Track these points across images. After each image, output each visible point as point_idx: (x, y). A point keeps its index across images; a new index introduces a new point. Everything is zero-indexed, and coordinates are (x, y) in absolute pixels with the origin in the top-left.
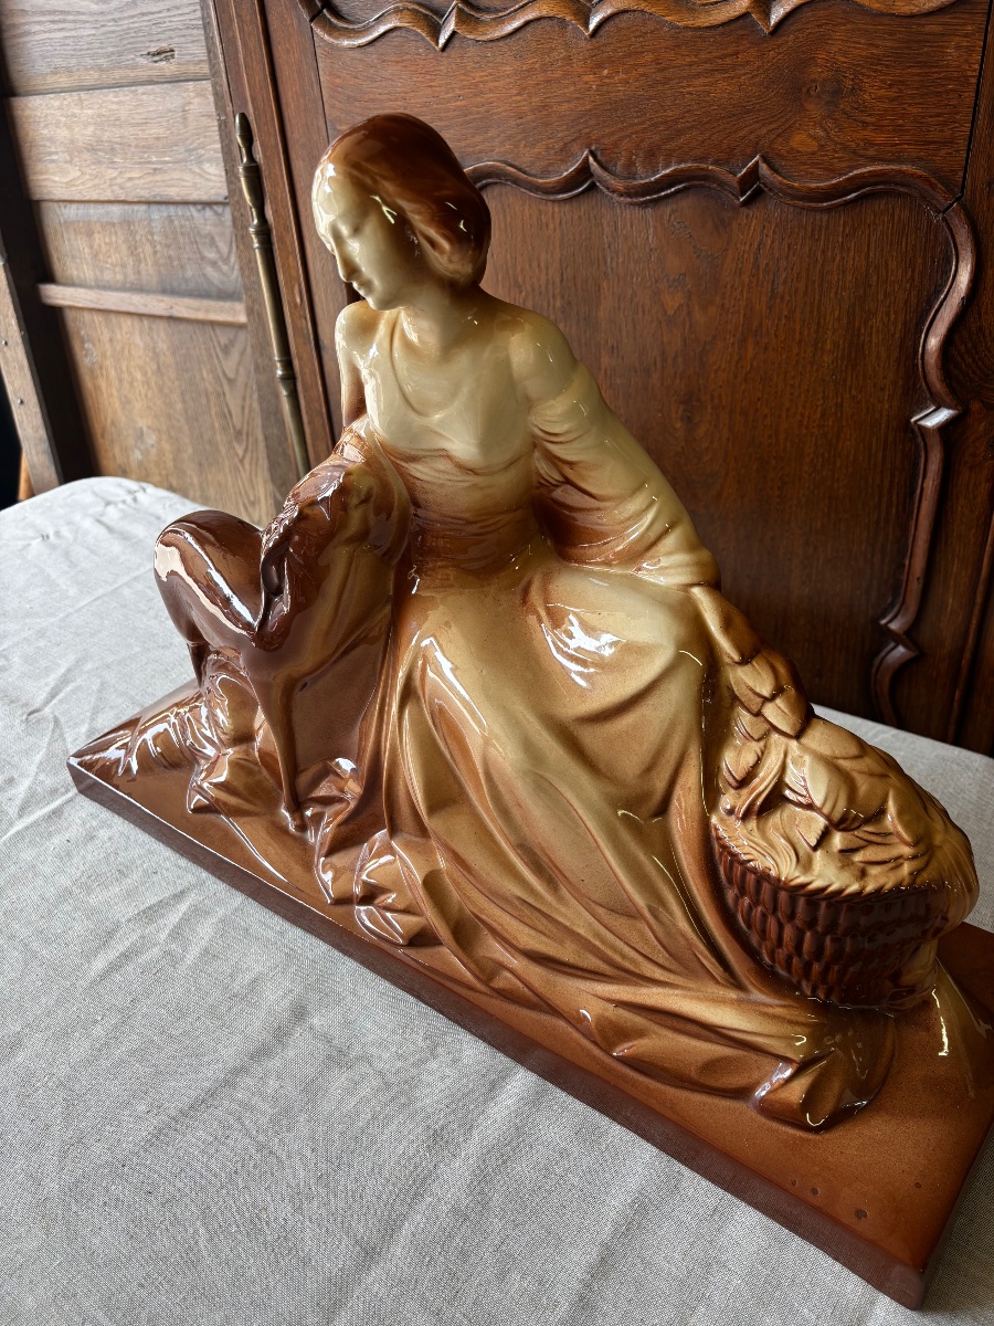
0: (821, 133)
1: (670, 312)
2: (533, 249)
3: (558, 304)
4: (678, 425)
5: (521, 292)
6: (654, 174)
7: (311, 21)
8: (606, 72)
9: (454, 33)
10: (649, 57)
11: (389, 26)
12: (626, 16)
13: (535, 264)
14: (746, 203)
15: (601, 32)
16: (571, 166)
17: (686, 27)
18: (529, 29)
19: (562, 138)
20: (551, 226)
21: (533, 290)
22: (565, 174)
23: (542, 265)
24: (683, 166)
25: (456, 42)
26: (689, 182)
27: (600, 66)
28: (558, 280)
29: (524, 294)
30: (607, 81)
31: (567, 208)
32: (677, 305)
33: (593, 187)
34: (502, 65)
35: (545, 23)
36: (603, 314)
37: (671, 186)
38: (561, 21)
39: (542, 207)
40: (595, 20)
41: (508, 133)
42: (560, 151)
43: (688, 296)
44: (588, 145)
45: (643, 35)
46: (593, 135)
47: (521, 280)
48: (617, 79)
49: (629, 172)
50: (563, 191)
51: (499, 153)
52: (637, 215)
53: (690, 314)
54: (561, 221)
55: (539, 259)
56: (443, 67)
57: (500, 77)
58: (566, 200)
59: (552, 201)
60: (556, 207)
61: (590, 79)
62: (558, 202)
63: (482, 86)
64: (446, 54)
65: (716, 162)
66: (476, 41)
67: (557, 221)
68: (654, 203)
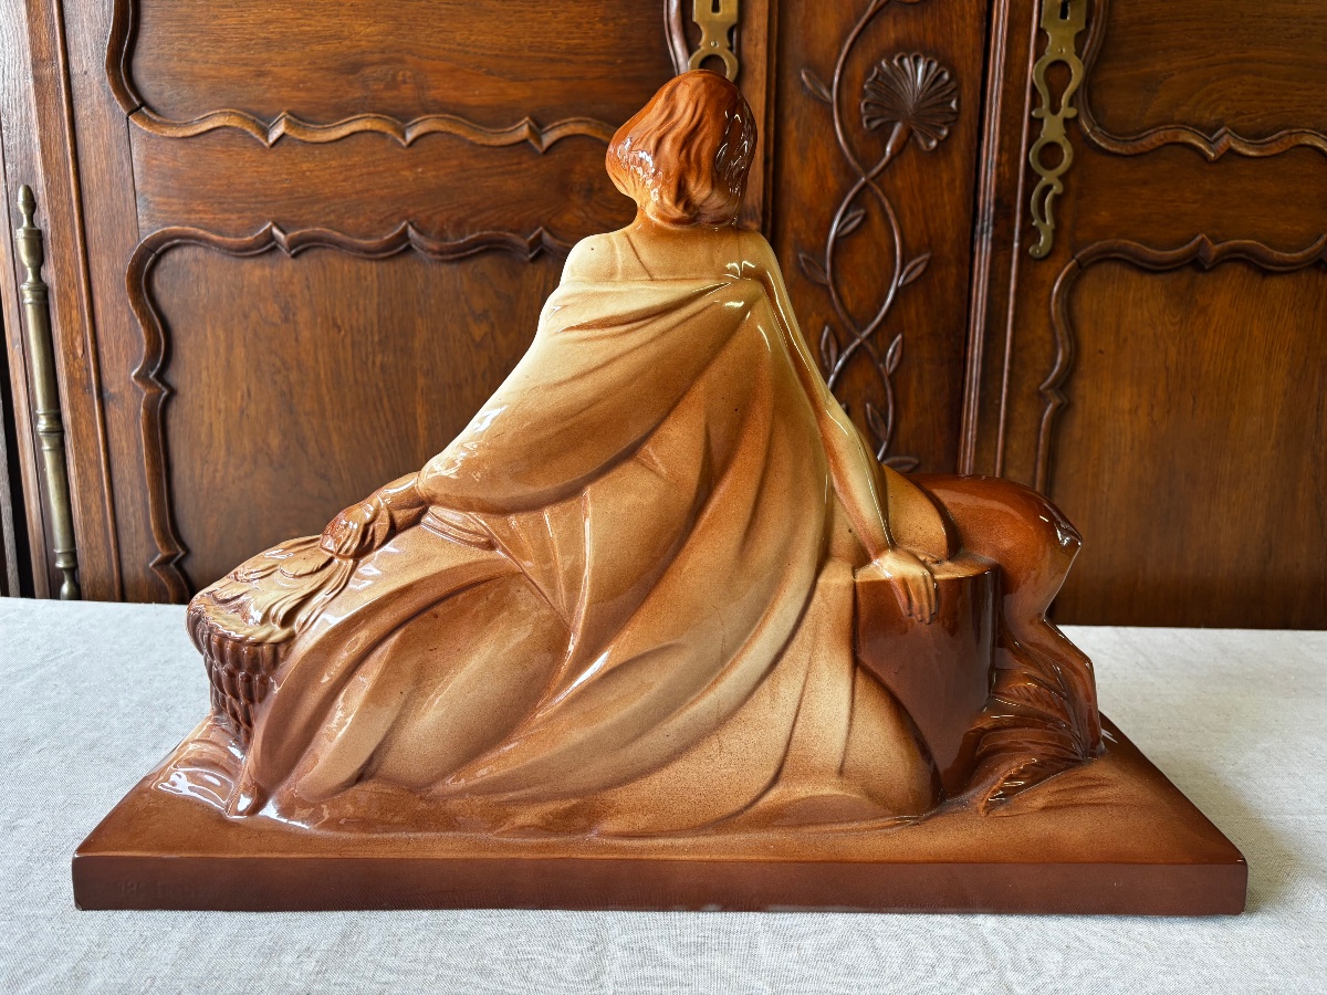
0: (582, 214)
1: (478, 339)
2: (352, 296)
3: (376, 338)
5: (339, 331)
6: (462, 238)
7: (129, 114)
8: (420, 170)
9: (283, 135)
10: (455, 162)
11: (217, 124)
12: (435, 135)
13: (354, 308)
14: (533, 260)
15: (416, 144)
16: (392, 233)
17: (483, 145)
18: (354, 137)
19: (382, 213)
20: (369, 278)
21: (351, 327)
22: (386, 238)
23: (361, 308)
24: (485, 233)
25: (284, 142)
26: (491, 247)
27: (416, 165)
28: (375, 321)
29: (343, 333)
30: (421, 175)
31: (384, 264)
32: (483, 333)
33: (409, 249)
34: (329, 160)
35: (369, 135)
36: (417, 345)
37: (475, 247)
38: (382, 134)
39: (360, 264)
40: (410, 136)
41: (332, 208)
42: (381, 222)
43: (492, 326)
44: (407, 218)
45: (449, 148)
46: (411, 211)
47: (339, 322)
48: (429, 174)
49: (442, 236)
50: (383, 250)
51: (323, 223)
52: (445, 268)
53: (494, 339)
54: (378, 276)
55: (357, 304)
56: (271, 158)
57: (327, 168)
58: (383, 259)
59: (371, 260)
60: (374, 265)
61: (407, 173)
62: (377, 260)
63: (308, 173)
64: (274, 149)
65: (511, 231)
66: (304, 142)
67: (375, 274)
68: (460, 260)
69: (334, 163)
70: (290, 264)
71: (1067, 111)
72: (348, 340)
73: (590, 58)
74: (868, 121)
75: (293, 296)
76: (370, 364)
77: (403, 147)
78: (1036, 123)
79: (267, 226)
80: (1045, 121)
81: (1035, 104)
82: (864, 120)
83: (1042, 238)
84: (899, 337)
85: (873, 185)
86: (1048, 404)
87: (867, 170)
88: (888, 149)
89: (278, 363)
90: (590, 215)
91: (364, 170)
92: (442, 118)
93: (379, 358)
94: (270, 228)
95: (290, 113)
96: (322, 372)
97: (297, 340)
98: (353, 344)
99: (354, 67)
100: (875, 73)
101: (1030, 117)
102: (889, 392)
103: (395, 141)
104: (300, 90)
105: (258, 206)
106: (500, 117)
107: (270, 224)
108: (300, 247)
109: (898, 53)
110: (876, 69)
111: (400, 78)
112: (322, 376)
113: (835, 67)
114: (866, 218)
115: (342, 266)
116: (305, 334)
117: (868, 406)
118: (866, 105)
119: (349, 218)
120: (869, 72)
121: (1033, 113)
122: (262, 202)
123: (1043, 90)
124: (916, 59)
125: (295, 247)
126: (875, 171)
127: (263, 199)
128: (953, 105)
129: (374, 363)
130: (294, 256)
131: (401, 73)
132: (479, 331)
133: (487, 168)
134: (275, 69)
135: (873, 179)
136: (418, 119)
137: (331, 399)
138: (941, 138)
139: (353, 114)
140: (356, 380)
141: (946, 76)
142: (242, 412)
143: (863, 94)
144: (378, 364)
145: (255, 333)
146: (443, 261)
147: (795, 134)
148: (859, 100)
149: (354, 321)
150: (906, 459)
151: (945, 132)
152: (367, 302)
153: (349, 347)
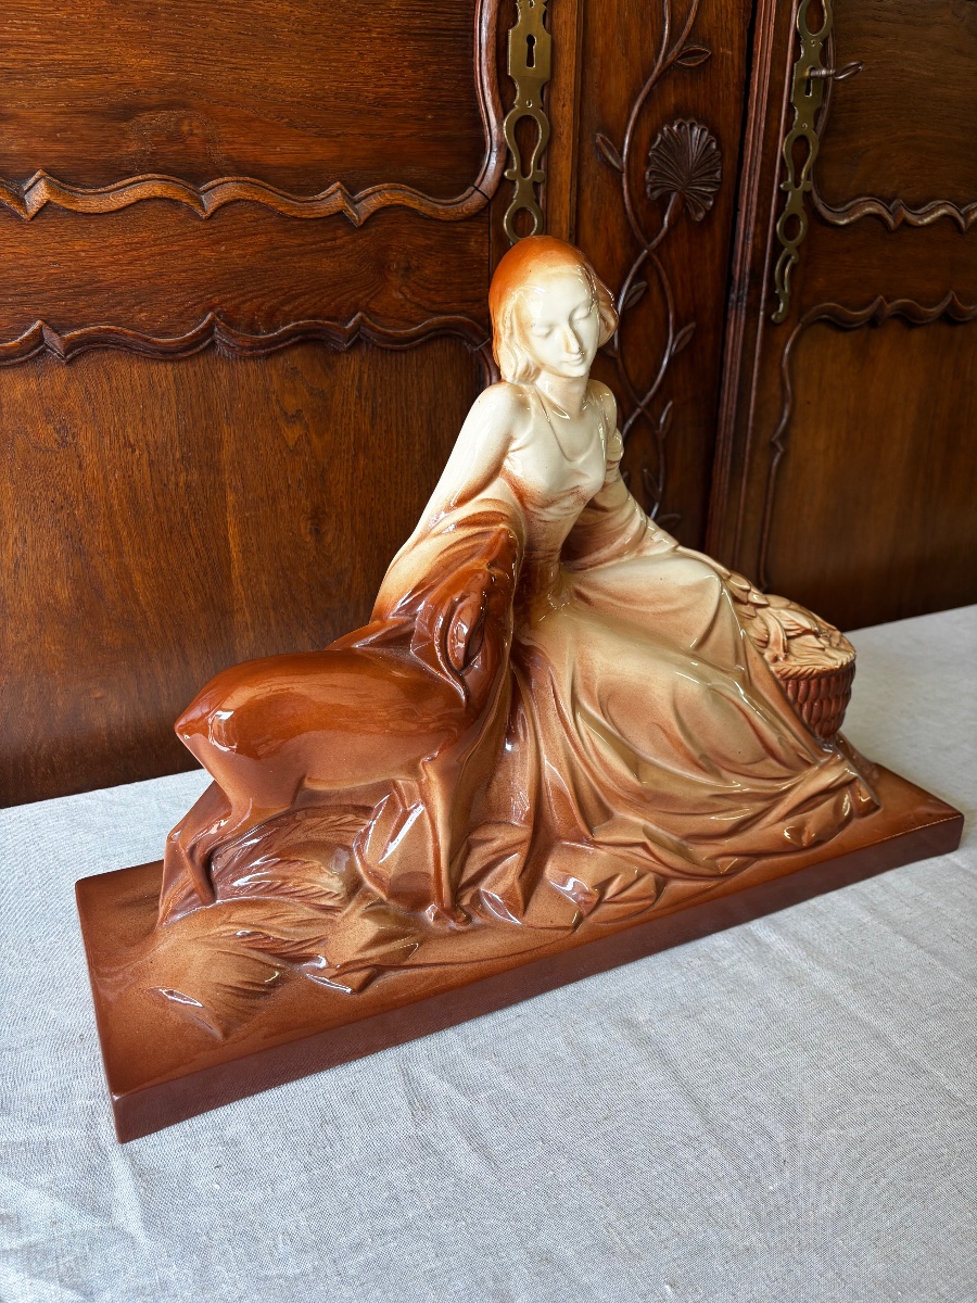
0: (401, 297)
1: (291, 443)
2: (145, 407)
3: (178, 455)
4: (309, 538)
5: (133, 452)
6: (276, 329)
8: (223, 248)
9: (47, 203)
10: (263, 238)
12: (238, 205)
13: (149, 422)
14: (350, 348)
15: (216, 216)
16: (194, 327)
17: (295, 218)
18: (140, 206)
19: (183, 303)
20: (164, 384)
21: (148, 445)
22: (188, 334)
23: (157, 421)
24: (300, 322)
25: (49, 211)
26: (309, 339)
27: (217, 242)
28: (176, 435)
29: (137, 452)
30: (225, 256)
31: (182, 365)
32: (297, 437)
33: (211, 346)
34: (109, 236)
35: (157, 203)
36: (226, 455)
37: (288, 339)
38: (173, 202)
39: (154, 368)
40: (210, 206)
41: (118, 299)
42: (181, 314)
43: (307, 427)
44: (211, 309)
45: (256, 220)
46: (216, 300)
47: (133, 442)
48: (235, 253)
49: (252, 328)
50: (184, 350)
51: (108, 319)
52: (252, 365)
53: (309, 442)
54: (175, 378)
55: (152, 415)
56: (31, 235)
57: (106, 247)
58: (180, 360)
59: (166, 361)
60: (170, 367)
61: (206, 253)
62: (172, 361)
63: (83, 254)
64: (37, 221)
65: (328, 319)
66: (76, 212)
67: (171, 378)
68: (269, 356)
69: (115, 241)
70: (62, 373)
71: (805, 185)
72: (145, 461)
73: (400, 112)
74: (652, 190)
75: (70, 413)
76: (172, 487)
77: (201, 219)
78: (782, 195)
79: (35, 326)
80: (790, 194)
81: (782, 178)
82: (648, 190)
83: (782, 305)
84: (670, 404)
85: (655, 257)
86: (775, 454)
87: (650, 241)
88: (666, 219)
89: (59, 498)
90: (408, 296)
91: (155, 249)
92: (243, 182)
93: (182, 478)
94: (41, 327)
95: (49, 171)
96: (116, 503)
97: (80, 467)
98: (151, 463)
99: (128, 112)
100: (659, 139)
101: (779, 188)
102: (662, 456)
103: (190, 210)
104: (57, 141)
105: (18, 298)
106: (306, 181)
107: (39, 322)
108: (76, 351)
109: (676, 119)
110: (660, 135)
111: (185, 128)
112: (116, 507)
113: (625, 133)
114: (647, 290)
115: (131, 373)
116: (90, 458)
117: (645, 471)
118: (651, 173)
119: (141, 311)
120: (653, 139)
121: (782, 186)
122: (24, 295)
123: (789, 163)
124: (692, 126)
125: (71, 352)
126: (655, 242)
127: (24, 289)
128: (718, 174)
129: (177, 484)
130: (69, 363)
131: (186, 122)
132: (292, 434)
133: (300, 245)
134: (22, 113)
135: (654, 250)
136: (214, 182)
137: (129, 534)
138: (708, 209)
139: (130, 174)
140: (156, 506)
141: (714, 146)
142: (17, 565)
143: (648, 162)
144: (181, 484)
145: (26, 466)
146: (252, 358)
147: (589, 204)
148: (644, 168)
149: (150, 438)
150: (672, 515)
151: (711, 203)
152: (164, 412)
153: (146, 468)
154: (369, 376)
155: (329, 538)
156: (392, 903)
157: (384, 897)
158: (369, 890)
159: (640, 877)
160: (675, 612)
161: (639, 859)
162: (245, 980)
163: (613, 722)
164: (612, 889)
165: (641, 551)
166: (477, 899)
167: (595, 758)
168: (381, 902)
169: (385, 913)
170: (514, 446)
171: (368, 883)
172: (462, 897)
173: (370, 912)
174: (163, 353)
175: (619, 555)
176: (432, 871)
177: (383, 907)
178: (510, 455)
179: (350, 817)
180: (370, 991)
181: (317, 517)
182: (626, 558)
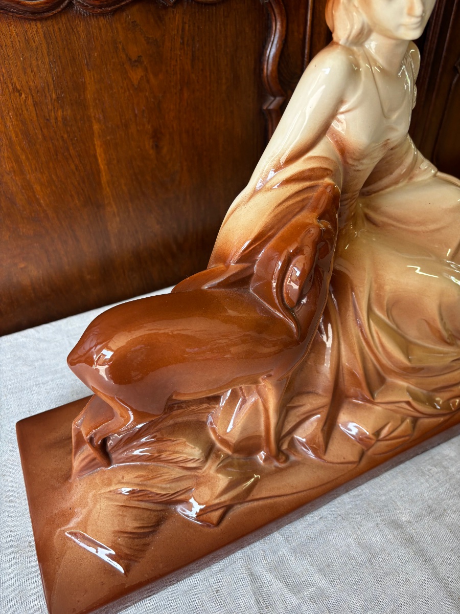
1: (136, 83)
2: (24, 59)
3: (54, 96)
4: (151, 152)
5: (20, 95)
13: (29, 70)
20: (37, 39)
23: (35, 70)
29: (23, 96)
31: (49, 22)
32: (139, 77)
36: (89, 96)
39: (27, 26)
43: (146, 70)
47: (19, 88)
50: (48, 10)
52: (102, 21)
53: (148, 81)
54: (44, 34)
55: (31, 66)
58: (47, 19)
59: (36, 20)
60: (39, 25)
62: (41, 20)
67: (42, 34)
68: (114, 12)
72: (30, 102)
76: (53, 121)
93: (60, 113)
96: (13, 135)
98: (35, 104)
112: (14, 138)
129: (56, 119)
132: (136, 75)
137: (27, 158)
140: (43, 135)
144: (59, 119)
146: (103, 14)
149: (31, 83)
152: (40, 62)
153: (32, 108)
154: (189, 26)
155: (165, 150)
156: (236, 456)
157: (230, 453)
158: (219, 450)
159: (403, 421)
160: (438, 230)
161: (403, 410)
162: (138, 525)
163: (394, 321)
164: (384, 432)
165: (411, 178)
166: (292, 444)
167: (380, 349)
168: (227, 456)
169: (231, 465)
170: (343, 109)
171: (218, 445)
172: (282, 444)
173: (220, 468)
174: (33, 13)
175: (396, 182)
176: (263, 434)
177: (230, 460)
178: (340, 117)
179: (205, 406)
180: (224, 523)
181: (156, 136)
182: (400, 185)
